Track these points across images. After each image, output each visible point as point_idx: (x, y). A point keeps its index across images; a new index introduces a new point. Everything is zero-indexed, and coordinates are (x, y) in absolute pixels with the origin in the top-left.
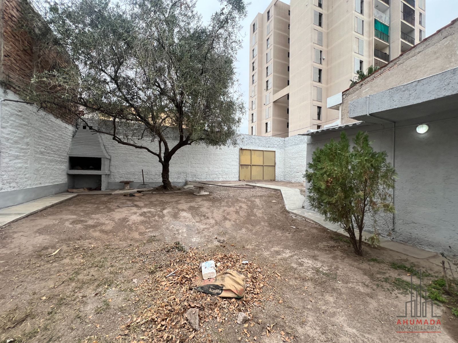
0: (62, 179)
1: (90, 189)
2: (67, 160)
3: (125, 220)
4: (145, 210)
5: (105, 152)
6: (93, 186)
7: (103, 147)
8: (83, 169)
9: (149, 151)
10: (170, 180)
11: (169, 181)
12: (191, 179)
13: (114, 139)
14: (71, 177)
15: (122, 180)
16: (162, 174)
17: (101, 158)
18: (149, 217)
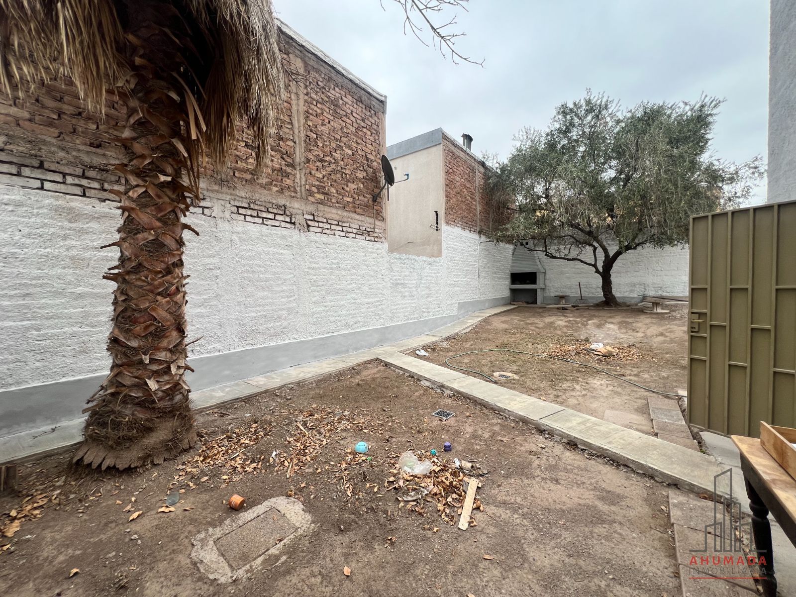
0: (506, 293)
1: (528, 303)
2: (509, 277)
3: (553, 323)
4: (571, 319)
5: (540, 266)
6: (530, 301)
7: (538, 262)
8: (521, 283)
9: (582, 261)
10: (614, 292)
11: (613, 296)
12: (654, 293)
13: (546, 255)
14: (513, 291)
15: (557, 294)
16: (603, 287)
17: (536, 273)
18: (572, 324)
